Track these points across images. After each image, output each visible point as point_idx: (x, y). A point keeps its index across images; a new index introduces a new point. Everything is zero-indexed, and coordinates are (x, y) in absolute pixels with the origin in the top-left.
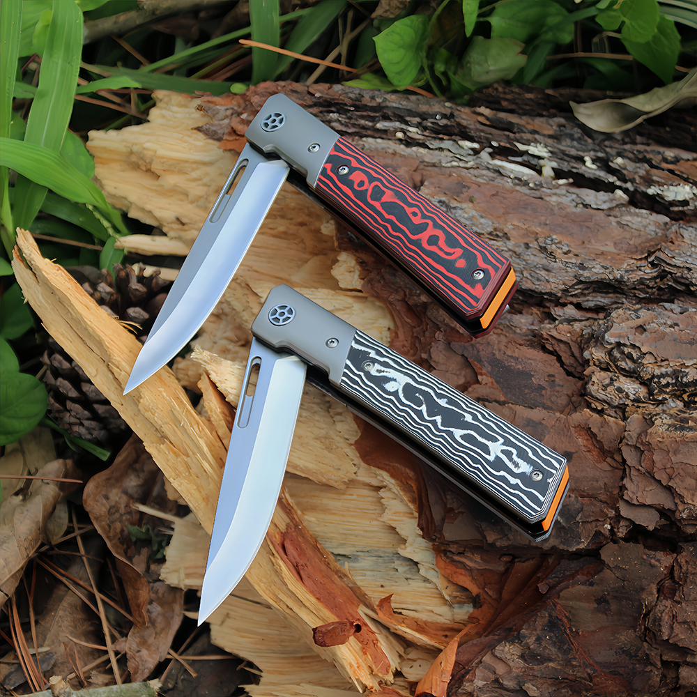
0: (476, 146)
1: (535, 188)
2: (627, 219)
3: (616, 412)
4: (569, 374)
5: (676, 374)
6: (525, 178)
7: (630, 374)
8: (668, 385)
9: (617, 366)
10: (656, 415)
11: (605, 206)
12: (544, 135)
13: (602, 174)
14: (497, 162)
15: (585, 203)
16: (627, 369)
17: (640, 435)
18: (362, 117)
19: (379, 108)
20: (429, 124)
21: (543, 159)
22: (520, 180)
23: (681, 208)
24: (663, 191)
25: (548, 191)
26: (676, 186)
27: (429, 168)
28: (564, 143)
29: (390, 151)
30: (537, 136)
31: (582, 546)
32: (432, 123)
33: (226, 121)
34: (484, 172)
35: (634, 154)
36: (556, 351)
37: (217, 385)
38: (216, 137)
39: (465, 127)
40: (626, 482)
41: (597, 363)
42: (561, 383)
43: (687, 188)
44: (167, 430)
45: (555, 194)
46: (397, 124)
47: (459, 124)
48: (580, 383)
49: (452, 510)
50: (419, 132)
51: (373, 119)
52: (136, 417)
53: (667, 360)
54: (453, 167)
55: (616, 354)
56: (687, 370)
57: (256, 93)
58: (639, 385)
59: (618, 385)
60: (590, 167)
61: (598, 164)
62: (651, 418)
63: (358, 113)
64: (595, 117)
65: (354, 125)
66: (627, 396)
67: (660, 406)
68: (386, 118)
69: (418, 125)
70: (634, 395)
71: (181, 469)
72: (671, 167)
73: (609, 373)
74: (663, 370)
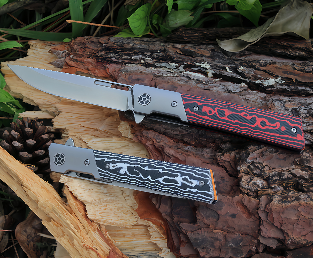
0: (177, 65)
1: (206, 84)
2: (248, 96)
3: (253, 193)
4: (230, 175)
5: (279, 174)
6: (201, 79)
7: (259, 176)
8: (276, 180)
9: (253, 173)
10: (273, 196)
11: (237, 91)
12: (207, 57)
13: (234, 75)
14: (188, 72)
15: (229, 90)
16: (257, 174)
17: (266, 205)
18: (125, 54)
19: (132, 49)
20: (155, 56)
21: (208, 69)
22: (198, 80)
23: (271, 89)
24: (262, 82)
25: (212, 85)
26: (268, 79)
27: (158, 78)
28: (216, 61)
29: (140, 71)
30: (204, 58)
31: (243, 256)
32: (156, 55)
33: (63, 59)
34: (182, 78)
35: (247, 63)
36: (224, 165)
37: (72, 192)
38: (59, 66)
39: (172, 57)
40: (261, 227)
41: (243, 171)
42: (227, 180)
43: (273, 80)
44: (52, 215)
45: (215, 86)
46: (141, 56)
47: (169, 55)
48: (236, 180)
49: (183, 241)
50: (151, 60)
51: (130, 55)
52: (37, 209)
53: (275, 168)
54: (168, 76)
55: (252, 167)
56: (284, 173)
57: (75, 43)
58: (263, 181)
59: (254, 181)
60: (229, 72)
61: (232, 70)
62: (271, 198)
63: (123, 53)
64: (228, 46)
65: (121, 59)
66: (258, 186)
67: (273, 189)
68: (136, 54)
69: (150, 56)
70: (261, 185)
71: (60, 232)
72: (264, 68)
73: (249, 176)
74: (273, 173)
